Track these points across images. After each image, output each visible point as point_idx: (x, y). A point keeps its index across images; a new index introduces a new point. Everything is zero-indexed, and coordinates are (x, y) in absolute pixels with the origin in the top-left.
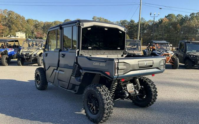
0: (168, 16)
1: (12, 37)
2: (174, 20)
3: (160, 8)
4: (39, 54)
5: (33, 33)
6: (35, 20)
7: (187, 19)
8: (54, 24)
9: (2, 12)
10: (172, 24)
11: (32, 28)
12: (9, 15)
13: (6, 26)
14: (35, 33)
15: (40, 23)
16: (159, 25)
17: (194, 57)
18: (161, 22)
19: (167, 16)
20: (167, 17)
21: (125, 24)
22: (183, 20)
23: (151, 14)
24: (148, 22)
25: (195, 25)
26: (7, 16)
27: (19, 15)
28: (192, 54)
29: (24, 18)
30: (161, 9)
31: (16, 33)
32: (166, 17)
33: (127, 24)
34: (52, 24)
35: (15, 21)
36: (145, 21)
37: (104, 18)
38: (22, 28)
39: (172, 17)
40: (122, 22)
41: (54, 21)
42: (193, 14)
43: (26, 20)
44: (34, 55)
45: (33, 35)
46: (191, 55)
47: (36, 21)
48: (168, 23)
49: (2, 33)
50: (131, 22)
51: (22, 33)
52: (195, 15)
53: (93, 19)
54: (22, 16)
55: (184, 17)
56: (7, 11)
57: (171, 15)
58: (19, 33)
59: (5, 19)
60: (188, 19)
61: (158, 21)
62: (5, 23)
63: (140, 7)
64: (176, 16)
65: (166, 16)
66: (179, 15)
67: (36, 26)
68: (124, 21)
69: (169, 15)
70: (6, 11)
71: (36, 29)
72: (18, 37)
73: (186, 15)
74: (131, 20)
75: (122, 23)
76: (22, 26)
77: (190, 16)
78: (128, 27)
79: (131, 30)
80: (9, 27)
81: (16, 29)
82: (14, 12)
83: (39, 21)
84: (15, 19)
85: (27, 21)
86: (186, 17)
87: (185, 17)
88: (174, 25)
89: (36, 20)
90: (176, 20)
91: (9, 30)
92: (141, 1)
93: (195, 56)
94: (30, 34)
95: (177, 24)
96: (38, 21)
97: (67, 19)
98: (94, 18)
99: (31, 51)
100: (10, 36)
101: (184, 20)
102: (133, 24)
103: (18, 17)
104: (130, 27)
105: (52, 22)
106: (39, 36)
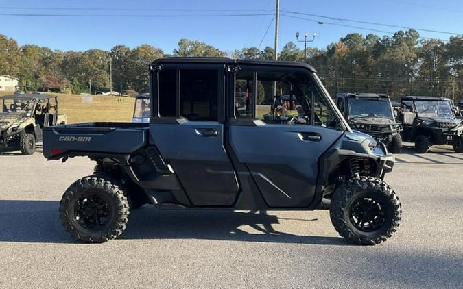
0: (347, 38)
2: (360, 47)
3: (320, 23)
4: (24, 127)
5: (37, 77)
7: (389, 43)
8: (87, 56)
10: (356, 56)
11: (35, 65)
14: (43, 78)
15: (55, 54)
16: (329, 59)
17: (363, 126)
18: (332, 50)
19: (344, 38)
21: (254, 55)
22: (380, 47)
23: (297, 36)
25: (404, 57)
28: (360, 120)
29: (15, 43)
30: (322, 23)
32: (342, 40)
33: (258, 56)
34: (84, 56)
36: (298, 50)
37: (205, 42)
38: (11, 67)
39: (355, 41)
40: (246, 52)
41: (88, 50)
42: (400, 33)
43: (19, 46)
44: (13, 130)
45: (38, 84)
46: (358, 123)
47: (45, 49)
48: (347, 53)
50: (266, 51)
51: (11, 79)
52: (405, 36)
53: (179, 44)
54: (11, 39)
55: (382, 39)
57: (352, 35)
58: (2, 78)
60: (390, 45)
61: (326, 50)
63: (275, 19)
64: (365, 38)
65: (342, 38)
66: (370, 37)
67: (45, 62)
68: (251, 49)
69: (349, 37)
71: (46, 69)
73: (385, 36)
74: (267, 48)
75: (248, 54)
76: (10, 61)
77: (394, 37)
83: (53, 50)
85: (24, 50)
86: (386, 40)
87: (384, 41)
88: (361, 57)
89: (45, 46)
90: (365, 47)
93: (365, 125)
94: (29, 81)
95: (368, 56)
96: (50, 51)
97: (118, 45)
98: (182, 43)
99: (6, 120)
101: (383, 46)
102: (270, 57)
103: (1, 40)
105: (83, 51)
106: (52, 85)
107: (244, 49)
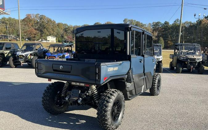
1: (43, 41)
3: (205, 9)
5: (62, 37)
6: (65, 24)
9: (34, 17)
11: (62, 32)
12: (41, 19)
13: (38, 30)
14: (65, 37)
15: (70, 27)
16: (198, 27)
18: (199, 23)
20: (207, 17)
21: (159, 26)
24: (185, 23)
26: (39, 21)
27: (50, 19)
29: (55, 22)
30: (206, 9)
31: (48, 37)
33: (161, 26)
35: (46, 26)
38: (53, 32)
40: (155, 24)
41: (83, 25)
43: (56, 24)
45: (63, 40)
49: (34, 37)
51: (53, 37)
53: (124, 21)
54: (53, 20)
56: (39, 16)
58: (50, 37)
59: (37, 23)
61: (196, 23)
62: (36, 28)
67: (66, 30)
68: (157, 22)
70: (37, 15)
71: (66, 33)
72: (49, 41)
74: (166, 22)
76: (53, 30)
78: (162, 29)
79: (164, 32)
80: (41, 31)
81: (47, 33)
82: (45, 16)
83: (69, 25)
84: (47, 23)
85: (58, 25)
91: (40, 34)
92: (183, 1)
94: (59, 38)
96: (67, 25)
100: (41, 40)
102: (167, 26)
103: (49, 21)
104: (163, 30)
107: (154, 23)
